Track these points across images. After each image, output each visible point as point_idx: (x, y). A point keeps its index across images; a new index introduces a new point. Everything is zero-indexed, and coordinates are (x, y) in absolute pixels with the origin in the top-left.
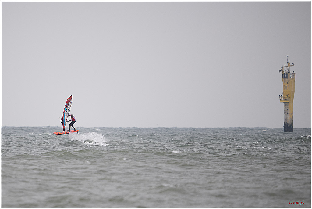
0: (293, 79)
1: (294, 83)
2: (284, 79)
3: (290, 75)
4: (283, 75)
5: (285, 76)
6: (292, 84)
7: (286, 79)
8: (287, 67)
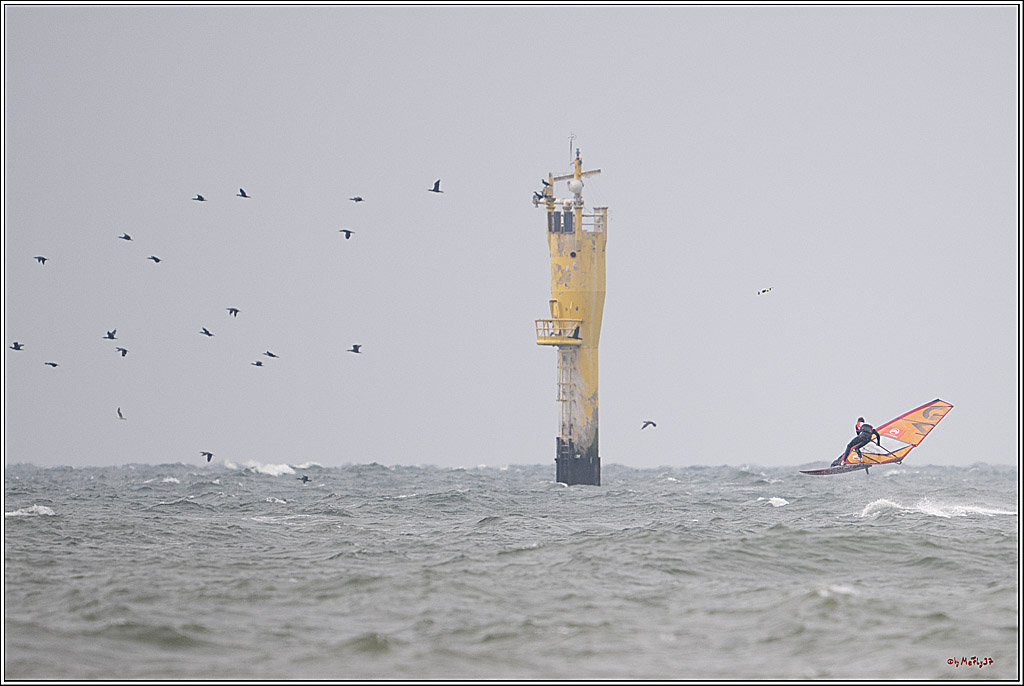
0: (599, 238)
2: (554, 237)
5: (561, 223)
6: (592, 259)
7: (567, 237)
8: (570, 180)
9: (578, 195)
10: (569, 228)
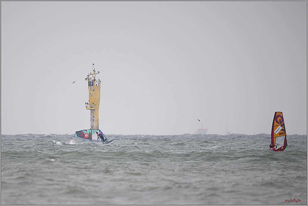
0: (99, 86)
1: (100, 91)
2: (90, 87)
3: (96, 83)
4: (89, 83)
5: (91, 84)
6: (97, 91)
7: (92, 87)
8: (93, 75)
9: (94, 78)
10: (93, 85)
